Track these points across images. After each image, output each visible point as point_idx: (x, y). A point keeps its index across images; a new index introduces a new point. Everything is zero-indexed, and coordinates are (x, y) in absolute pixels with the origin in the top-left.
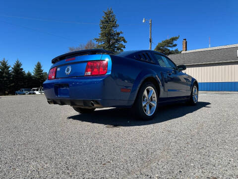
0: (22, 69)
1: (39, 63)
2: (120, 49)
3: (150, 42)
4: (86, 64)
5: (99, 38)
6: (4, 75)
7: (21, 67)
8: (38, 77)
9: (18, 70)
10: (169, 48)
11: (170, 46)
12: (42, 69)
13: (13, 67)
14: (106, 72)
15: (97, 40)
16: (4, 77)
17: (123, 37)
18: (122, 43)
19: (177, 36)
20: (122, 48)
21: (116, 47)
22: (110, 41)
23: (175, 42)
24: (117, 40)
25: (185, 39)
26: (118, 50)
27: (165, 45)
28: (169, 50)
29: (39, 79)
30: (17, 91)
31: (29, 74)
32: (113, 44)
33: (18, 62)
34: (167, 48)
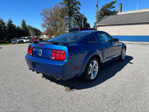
0: (13, 25)
1: (23, 20)
2: (77, 10)
3: (97, 6)
4: (52, 51)
5: (62, 2)
6: (2, 29)
7: (12, 23)
8: (24, 30)
9: (11, 26)
10: (110, 9)
11: (110, 8)
12: (26, 24)
13: (7, 23)
14: (64, 60)
15: (61, 4)
16: (2, 30)
17: (78, 2)
18: (78, 5)
19: (116, 1)
20: (78, 10)
21: (74, 9)
22: (70, 4)
24: (75, 4)
25: (121, 4)
26: (75, 11)
27: (107, 7)
28: (110, 10)
29: (25, 31)
30: (12, 39)
31: (18, 28)
32: (72, 6)
33: (10, 20)
34: (109, 9)
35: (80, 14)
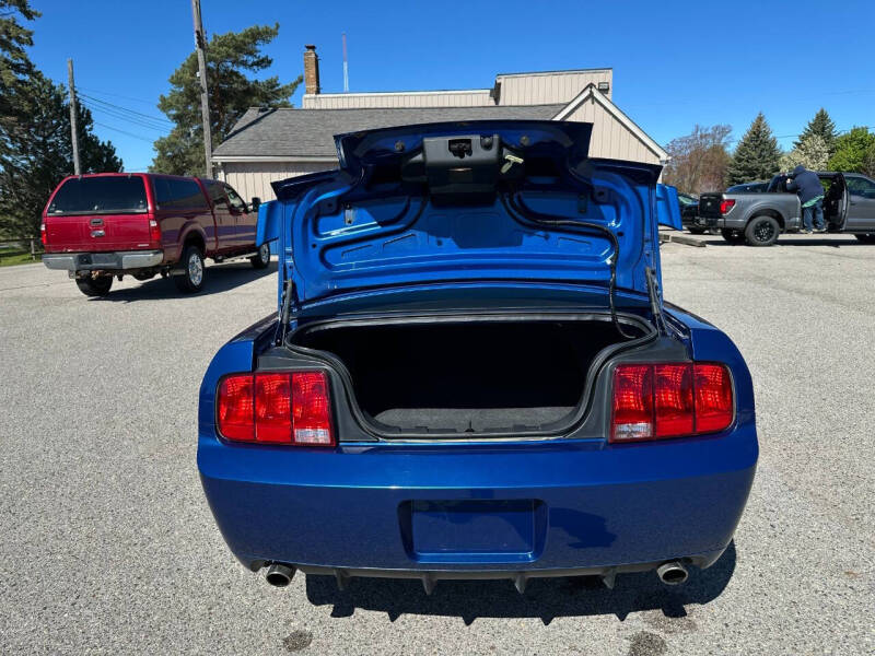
3: (201, 45)
11: (244, 63)
19: (273, 27)
23: (263, 50)
27: (229, 56)
28: (243, 79)
34: (235, 69)
35: (37, 75)
